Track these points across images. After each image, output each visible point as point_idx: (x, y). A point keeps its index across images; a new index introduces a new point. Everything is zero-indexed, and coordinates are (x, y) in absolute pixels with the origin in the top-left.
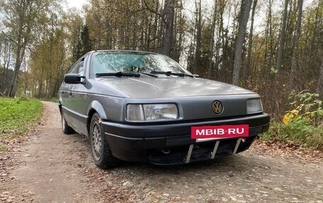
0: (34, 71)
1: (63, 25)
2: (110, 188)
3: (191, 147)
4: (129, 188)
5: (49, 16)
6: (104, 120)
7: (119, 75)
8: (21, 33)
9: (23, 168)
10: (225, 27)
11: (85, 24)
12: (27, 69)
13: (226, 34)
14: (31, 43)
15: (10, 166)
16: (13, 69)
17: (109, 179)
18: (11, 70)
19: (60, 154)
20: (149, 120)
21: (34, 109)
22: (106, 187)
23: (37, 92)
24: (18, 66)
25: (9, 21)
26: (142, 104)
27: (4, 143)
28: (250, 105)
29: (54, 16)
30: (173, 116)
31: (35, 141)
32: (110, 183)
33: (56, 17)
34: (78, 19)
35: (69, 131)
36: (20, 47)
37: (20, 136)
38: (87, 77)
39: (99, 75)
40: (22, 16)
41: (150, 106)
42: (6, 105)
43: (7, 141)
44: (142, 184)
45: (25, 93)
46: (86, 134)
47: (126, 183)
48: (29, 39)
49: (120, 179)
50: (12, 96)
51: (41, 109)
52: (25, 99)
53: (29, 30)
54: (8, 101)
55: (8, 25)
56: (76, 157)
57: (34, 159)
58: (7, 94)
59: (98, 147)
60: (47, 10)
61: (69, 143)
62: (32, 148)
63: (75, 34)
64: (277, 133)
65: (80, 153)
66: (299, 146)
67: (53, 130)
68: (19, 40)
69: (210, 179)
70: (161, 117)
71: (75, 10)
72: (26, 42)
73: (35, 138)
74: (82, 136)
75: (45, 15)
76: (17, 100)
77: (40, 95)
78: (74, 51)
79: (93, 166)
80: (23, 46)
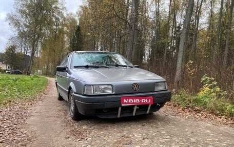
0: (44, 57)
1: (64, 25)
2: (75, 129)
3: (120, 109)
4: (85, 130)
5: (54, 19)
6: (75, 93)
7: (87, 67)
8: (35, 31)
9: (32, 118)
10: (177, 25)
11: (78, 24)
12: (39, 55)
13: (179, 30)
14: (42, 38)
15: (25, 117)
16: (30, 55)
17: (76, 125)
18: (28, 56)
19: (54, 112)
20: (96, 93)
21: (41, 83)
22: (73, 129)
23: (45, 71)
24: (33, 54)
25: (28, 24)
26: (93, 85)
27: (23, 105)
28: (158, 85)
29: (57, 19)
30: (110, 92)
31: (40, 104)
32: (76, 127)
33: (59, 20)
34: (74, 21)
35: (61, 98)
36: (35, 41)
37: (32, 101)
38: (69, 68)
39: (76, 67)
40: (36, 20)
41: (97, 86)
42: (25, 80)
43: (24, 104)
44: (92, 128)
45: (37, 72)
46: (67, 100)
47: (85, 127)
48: (40, 35)
49: (82, 125)
50: (28, 74)
51: (46, 83)
52: (37, 77)
53: (41, 29)
54: (26, 77)
55: (27, 26)
56: (62, 114)
57: (39, 114)
58: (25, 72)
59: (72, 108)
60: (53, 16)
61: (60, 106)
62: (38, 108)
63: (71, 31)
64: (190, 102)
65: (64, 111)
66: (201, 111)
67: (52, 98)
68: (34, 36)
69: (130, 126)
70: (104, 92)
71: (71, 14)
72: (38, 37)
73: (40, 102)
74: (66, 102)
75: (51, 19)
76: (32, 77)
77: (47, 74)
78: (71, 43)
79: (70, 118)
80: (37, 40)
